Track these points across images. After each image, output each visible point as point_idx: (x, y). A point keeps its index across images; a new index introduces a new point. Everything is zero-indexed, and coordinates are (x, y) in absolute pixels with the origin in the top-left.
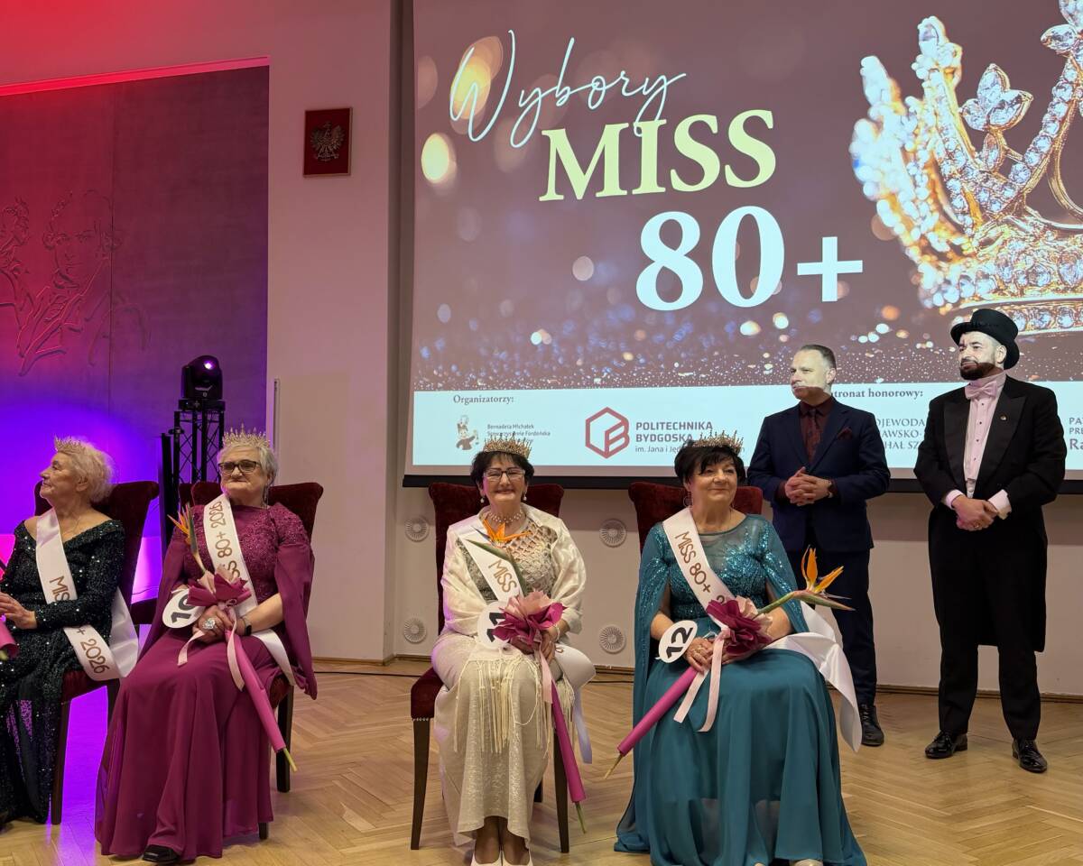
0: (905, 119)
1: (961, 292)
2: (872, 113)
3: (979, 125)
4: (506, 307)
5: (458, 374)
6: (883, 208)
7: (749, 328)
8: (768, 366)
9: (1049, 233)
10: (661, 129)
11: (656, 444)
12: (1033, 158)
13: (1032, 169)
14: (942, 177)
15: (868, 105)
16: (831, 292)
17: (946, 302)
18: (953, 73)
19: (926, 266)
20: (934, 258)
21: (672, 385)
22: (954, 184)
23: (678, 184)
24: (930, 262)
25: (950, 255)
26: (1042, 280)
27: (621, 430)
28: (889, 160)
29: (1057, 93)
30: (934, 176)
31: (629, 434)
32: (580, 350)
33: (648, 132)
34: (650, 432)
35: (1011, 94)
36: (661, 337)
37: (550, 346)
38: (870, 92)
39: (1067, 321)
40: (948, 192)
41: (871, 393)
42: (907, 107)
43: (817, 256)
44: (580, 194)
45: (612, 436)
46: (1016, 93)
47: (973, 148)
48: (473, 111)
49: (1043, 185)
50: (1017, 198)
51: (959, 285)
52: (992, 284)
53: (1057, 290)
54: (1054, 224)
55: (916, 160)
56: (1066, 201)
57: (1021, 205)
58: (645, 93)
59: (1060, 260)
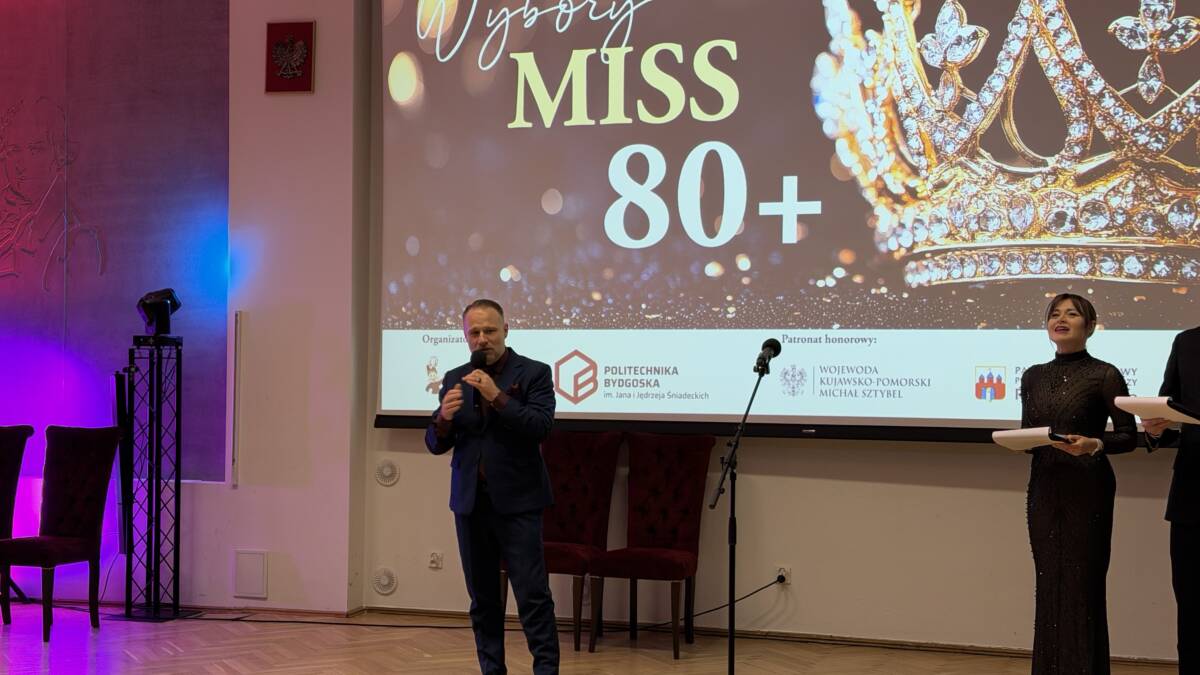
0: (864, 53)
1: (914, 235)
2: (833, 46)
3: (935, 61)
4: (475, 241)
5: (427, 312)
6: (841, 146)
7: (713, 270)
8: (731, 310)
9: (1000, 176)
10: (628, 56)
11: (624, 390)
12: (987, 97)
13: (985, 109)
14: (899, 116)
15: (829, 38)
16: (791, 234)
17: (900, 246)
18: (912, 5)
19: (881, 209)
20: (890, 200)
21: (639, 327)
22: (909, 123)
23: (645, 116)
24: (886, 204)
25: (905, 198)
26: (993, 225)
27: (590, 374)
28: (848, 97)
29: (1012, 29)
30: (891, 115)
31: (598, 378)
32: (549, 288)
33: (616, 58)
34: (618, 376)
35: (969, 30)
36: (628, 276)
37: (519, 283)
38: (832, 24)
39: (1015, 267)
40: (904, 132)
41: (828, 340)
42: (867, 41)
43: (778, 197)
44: (548, 122)
45: (581, 380)
46: (973, 28)
47: (930, 86)
48: (440, 31)
49: (997, 125)
50: (971, 139)
51: (914, 228)
52: (944, 228)
53: (1006, 236)
54: (1005, 167)
55: (875, 97)
56: (1018, 144)
57: (974, 146)
58: (612, 18)
59: (1010, 204)
